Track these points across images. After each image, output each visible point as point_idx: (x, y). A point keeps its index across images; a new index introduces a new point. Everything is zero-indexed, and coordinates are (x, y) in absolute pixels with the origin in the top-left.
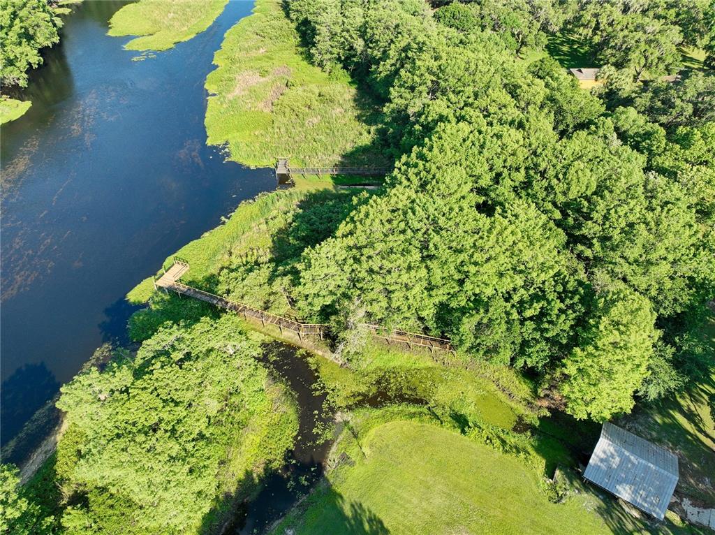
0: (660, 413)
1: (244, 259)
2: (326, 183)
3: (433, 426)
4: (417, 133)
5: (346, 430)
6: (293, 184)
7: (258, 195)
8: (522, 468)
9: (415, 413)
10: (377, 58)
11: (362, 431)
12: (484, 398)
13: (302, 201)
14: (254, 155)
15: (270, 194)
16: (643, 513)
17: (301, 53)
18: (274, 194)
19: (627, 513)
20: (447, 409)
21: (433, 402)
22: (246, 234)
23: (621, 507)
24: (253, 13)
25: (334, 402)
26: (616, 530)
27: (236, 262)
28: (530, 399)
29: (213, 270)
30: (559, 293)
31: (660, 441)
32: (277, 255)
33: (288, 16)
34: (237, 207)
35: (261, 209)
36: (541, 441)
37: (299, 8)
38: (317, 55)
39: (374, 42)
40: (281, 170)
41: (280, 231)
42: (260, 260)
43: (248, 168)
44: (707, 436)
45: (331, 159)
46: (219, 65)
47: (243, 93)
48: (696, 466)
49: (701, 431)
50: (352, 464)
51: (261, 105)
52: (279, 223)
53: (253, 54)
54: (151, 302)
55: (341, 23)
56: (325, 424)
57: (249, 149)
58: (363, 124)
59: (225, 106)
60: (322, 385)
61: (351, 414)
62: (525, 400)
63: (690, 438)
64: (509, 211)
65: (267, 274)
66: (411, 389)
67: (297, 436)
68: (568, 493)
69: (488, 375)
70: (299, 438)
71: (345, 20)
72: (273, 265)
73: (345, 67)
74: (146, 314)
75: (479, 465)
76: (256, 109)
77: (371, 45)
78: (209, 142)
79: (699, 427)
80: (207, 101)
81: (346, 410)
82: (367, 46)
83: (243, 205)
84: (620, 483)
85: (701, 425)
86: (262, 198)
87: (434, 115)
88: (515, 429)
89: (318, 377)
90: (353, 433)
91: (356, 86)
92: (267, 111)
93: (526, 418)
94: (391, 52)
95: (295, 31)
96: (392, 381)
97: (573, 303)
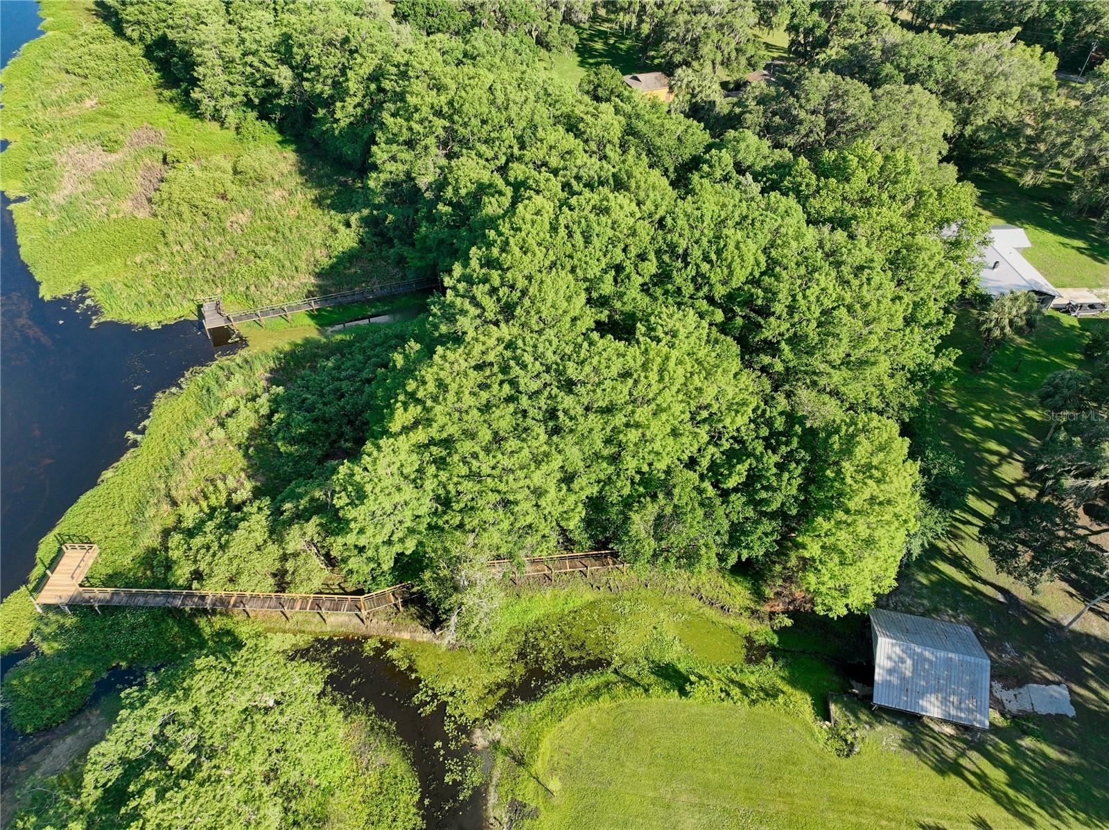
0: (922, 570)
1: (204, 504)
2: (304, 329)
3: (635, 699)
4: (444, 218)
5: (500, 759)
6: (243, 342)
7: (183, 376)
8: (785, 720)
9: (597, 688)
10: (325, 96)
11: (528, 749)
12: (688, 624)
13: (272, 371)
14: (150, 303)
15: (207, 370)
16: (957, 726)
17: (171, 100)
18: (214, 366)
19: (939, 733)
20: (643, 662)
21: (617, 658)
22: (190, 455)
23: (929, 727)
24: (43, 33)
25: (461, 715)
26: (936, 766)
27: (190, 514)
28: (752, 605)
29: (149, 540)
30: (765, 439)
31: (936, 610)
32: (263, 479)
33: (119, 32)
34: (151, 407)
35: (200, 401)
36: (790, 665)
37: (141, 17)
38: (206, 101)
39: (312, 70)
40: (212, 322)
41: (253, 433)
42: (238, 498)
43: (146, 328)
44: (985, 582)
45: (296, 282)
46: (9, 139)
47: (81, 188)
48: (988, 630)
49: (976, 578)
50: (534, 814)
51: (126, 206)
52: (247, 420)
53: (73, 109)
54: (36, 640)
55: (237, 40)
56: (462, 760)
57: (134, 293)
58: (332, 212)
59: (52, 218)
60: (430, 692)
61: (499, 727)
62: (747, 609)
63: (967, 592)
64: (659, 327)
65: (264, 523)
66: (577, 648)
67: (421, 800)
68: (858, 734)
69: (681, 587)
70: (427, 802)
71: (244, 35)
72: (266, 501)
73: (263, 116)
74: (35, 668)
75: (725, 738)
76: (120, 215)
77: (306, 75)
78: (46, 293)
79: (971, 573)
80: (11, 213)
81: (487, 722)
82: (299, 78)
83: (160, 400)
84: (922, 694)
85: (972, 570)
86: (194, 381)
87: (469, 184)
88: (749, 660)
89: (418, 680)
90: (514, 758)
91: (293, 147)
92: (143, 214)
93: (756, 637)
94: (351, 84)
95: (145, 60)
96: (542, 645)
97: (792, 450)
